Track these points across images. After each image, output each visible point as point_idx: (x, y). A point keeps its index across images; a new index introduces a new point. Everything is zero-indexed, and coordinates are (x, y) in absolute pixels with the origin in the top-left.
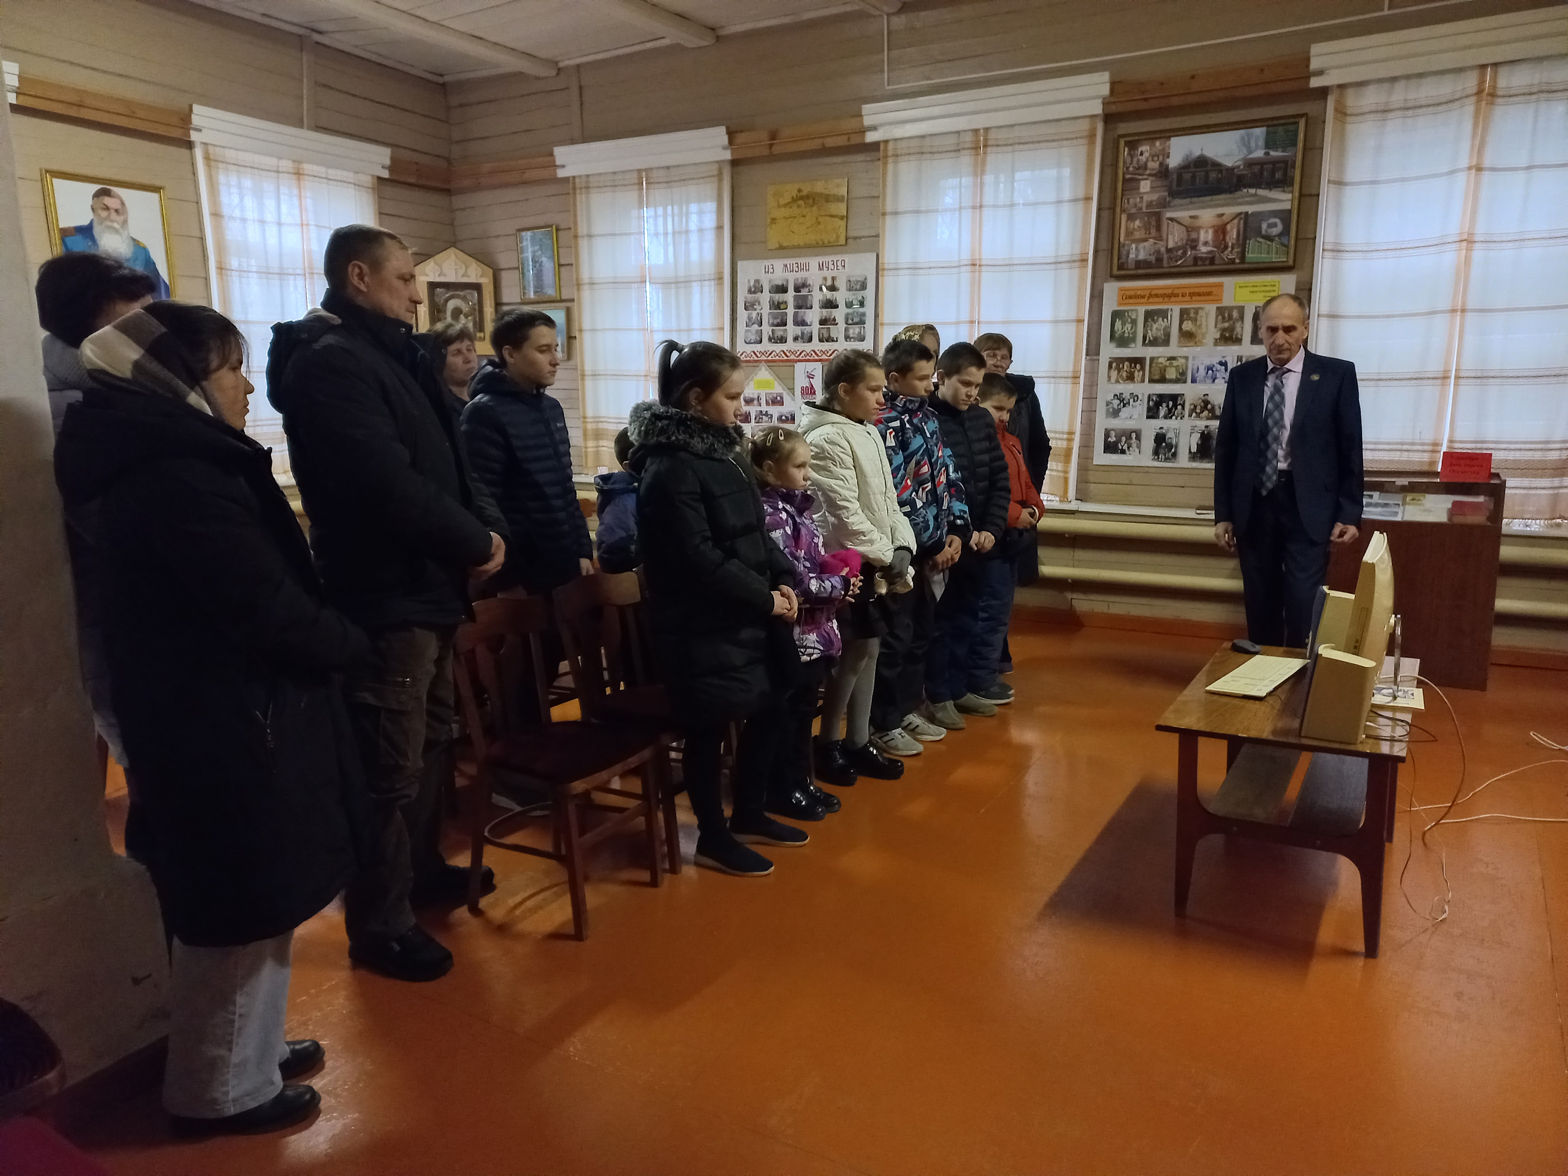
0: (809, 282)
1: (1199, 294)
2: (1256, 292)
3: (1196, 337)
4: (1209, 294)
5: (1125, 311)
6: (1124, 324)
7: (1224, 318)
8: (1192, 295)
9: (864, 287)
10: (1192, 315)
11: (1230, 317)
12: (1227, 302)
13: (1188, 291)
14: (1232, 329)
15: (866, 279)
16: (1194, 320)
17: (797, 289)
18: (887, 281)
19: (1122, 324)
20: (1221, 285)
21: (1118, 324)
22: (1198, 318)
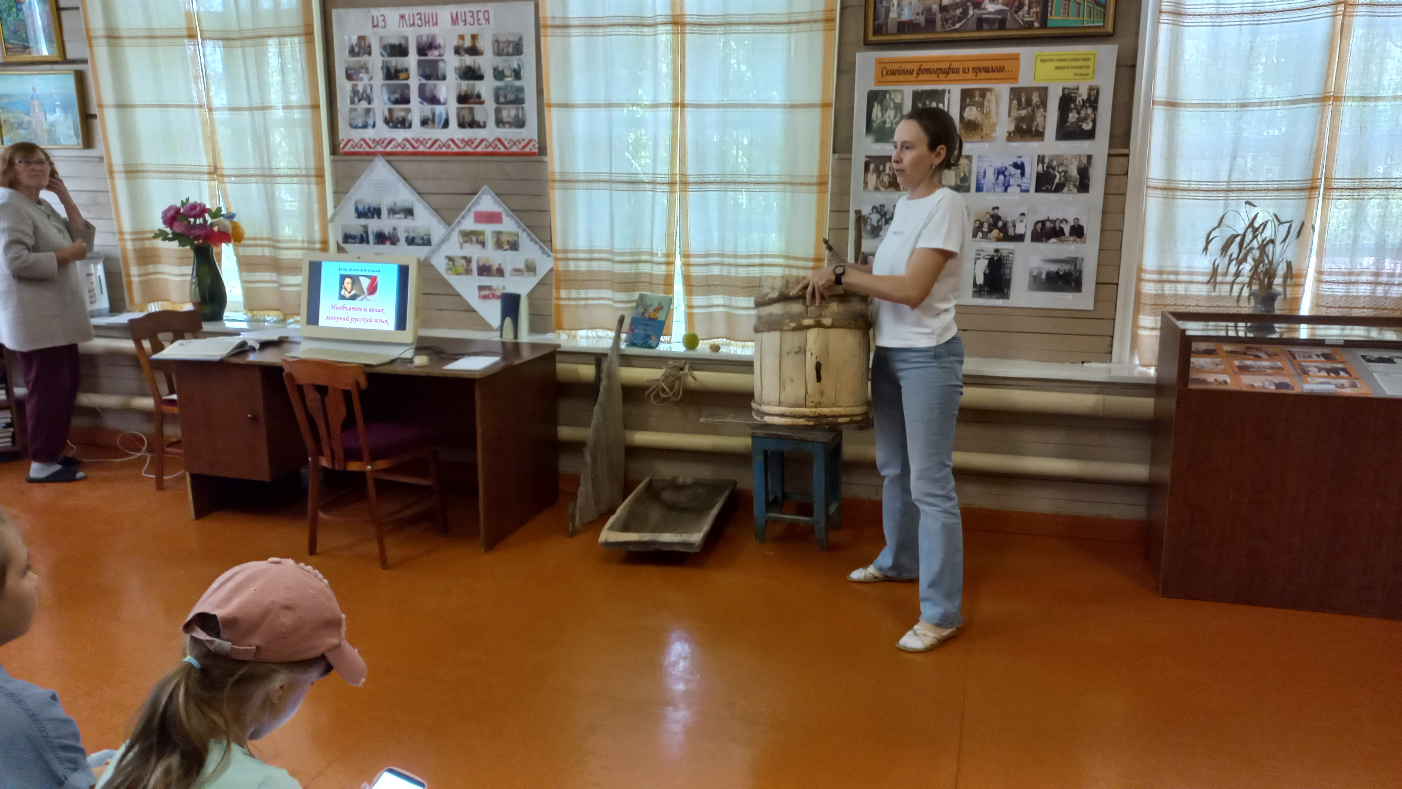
0: (439, 41)
1: (987, 70)
2: (1064, 68)
3: (982, 130)
4: (1001, 69)
5: (885, 92)
6: (884, 110)
7: (1020, 103)
8: (977, 70)
9: (518, 49)
10: (977, 99)
11: (1029, 102)
12: (1024, 80)
13: (971, 65)
14: (1031, 118)
15: (521, 39)
16: (981, 106)
17: (423, 50)
18: (551, 42)
19: (882, 110)
20: (1016, 58)
21: (877, 111)
22: (986, 103)
